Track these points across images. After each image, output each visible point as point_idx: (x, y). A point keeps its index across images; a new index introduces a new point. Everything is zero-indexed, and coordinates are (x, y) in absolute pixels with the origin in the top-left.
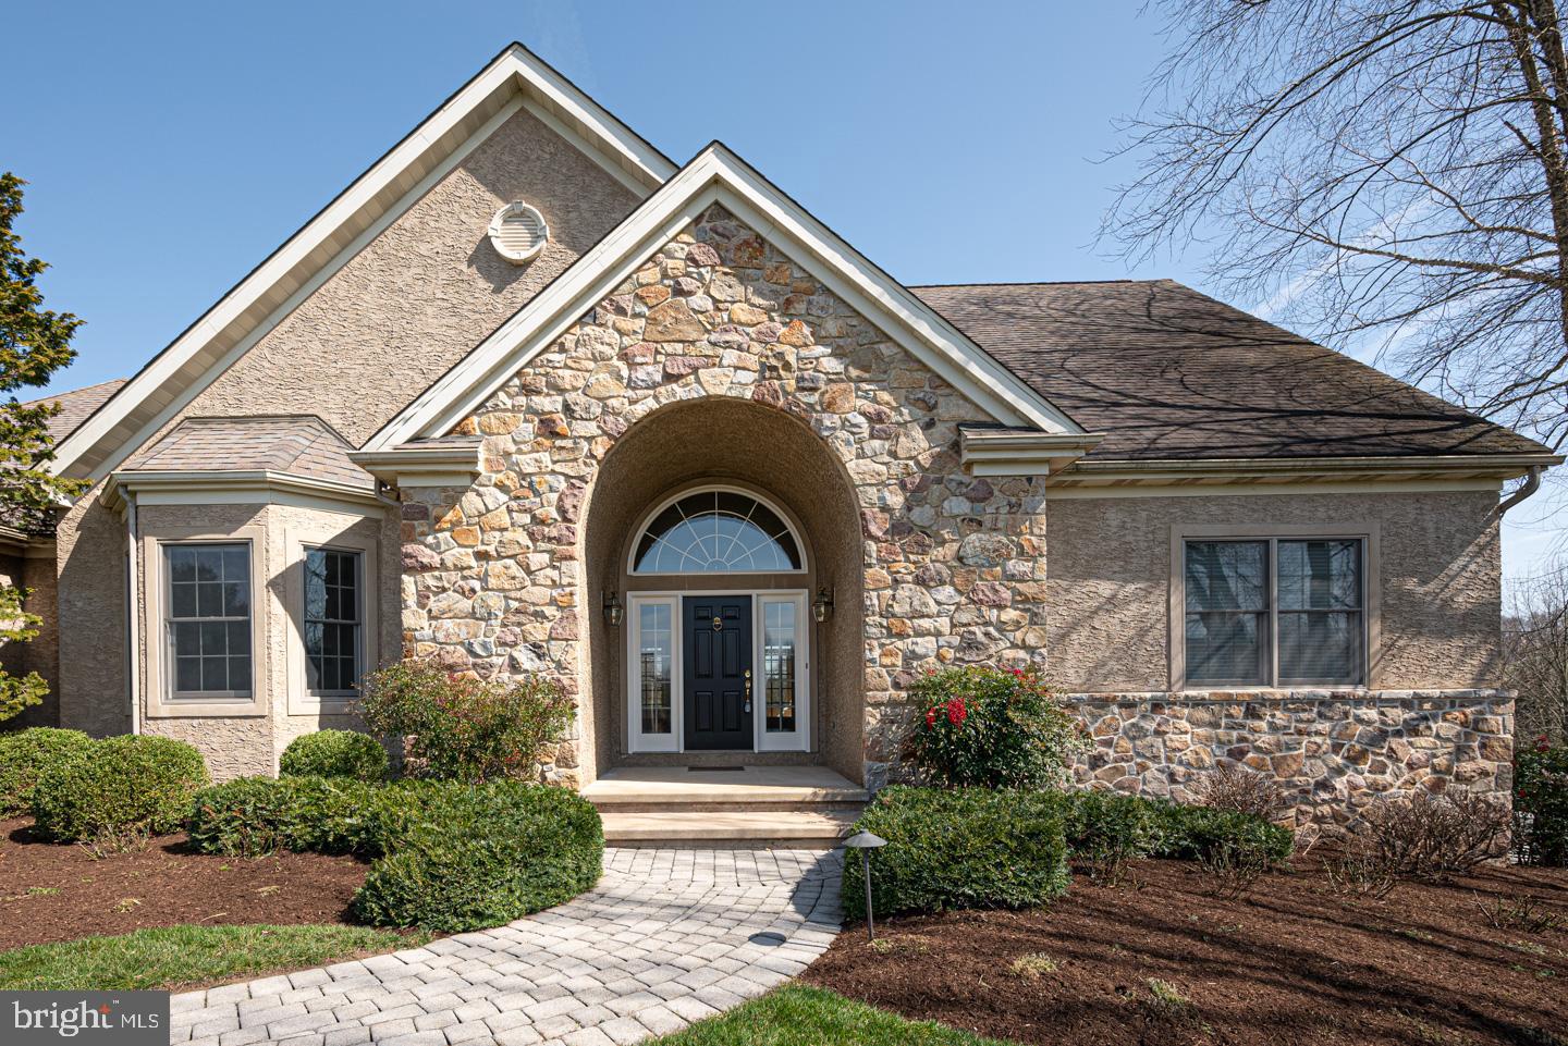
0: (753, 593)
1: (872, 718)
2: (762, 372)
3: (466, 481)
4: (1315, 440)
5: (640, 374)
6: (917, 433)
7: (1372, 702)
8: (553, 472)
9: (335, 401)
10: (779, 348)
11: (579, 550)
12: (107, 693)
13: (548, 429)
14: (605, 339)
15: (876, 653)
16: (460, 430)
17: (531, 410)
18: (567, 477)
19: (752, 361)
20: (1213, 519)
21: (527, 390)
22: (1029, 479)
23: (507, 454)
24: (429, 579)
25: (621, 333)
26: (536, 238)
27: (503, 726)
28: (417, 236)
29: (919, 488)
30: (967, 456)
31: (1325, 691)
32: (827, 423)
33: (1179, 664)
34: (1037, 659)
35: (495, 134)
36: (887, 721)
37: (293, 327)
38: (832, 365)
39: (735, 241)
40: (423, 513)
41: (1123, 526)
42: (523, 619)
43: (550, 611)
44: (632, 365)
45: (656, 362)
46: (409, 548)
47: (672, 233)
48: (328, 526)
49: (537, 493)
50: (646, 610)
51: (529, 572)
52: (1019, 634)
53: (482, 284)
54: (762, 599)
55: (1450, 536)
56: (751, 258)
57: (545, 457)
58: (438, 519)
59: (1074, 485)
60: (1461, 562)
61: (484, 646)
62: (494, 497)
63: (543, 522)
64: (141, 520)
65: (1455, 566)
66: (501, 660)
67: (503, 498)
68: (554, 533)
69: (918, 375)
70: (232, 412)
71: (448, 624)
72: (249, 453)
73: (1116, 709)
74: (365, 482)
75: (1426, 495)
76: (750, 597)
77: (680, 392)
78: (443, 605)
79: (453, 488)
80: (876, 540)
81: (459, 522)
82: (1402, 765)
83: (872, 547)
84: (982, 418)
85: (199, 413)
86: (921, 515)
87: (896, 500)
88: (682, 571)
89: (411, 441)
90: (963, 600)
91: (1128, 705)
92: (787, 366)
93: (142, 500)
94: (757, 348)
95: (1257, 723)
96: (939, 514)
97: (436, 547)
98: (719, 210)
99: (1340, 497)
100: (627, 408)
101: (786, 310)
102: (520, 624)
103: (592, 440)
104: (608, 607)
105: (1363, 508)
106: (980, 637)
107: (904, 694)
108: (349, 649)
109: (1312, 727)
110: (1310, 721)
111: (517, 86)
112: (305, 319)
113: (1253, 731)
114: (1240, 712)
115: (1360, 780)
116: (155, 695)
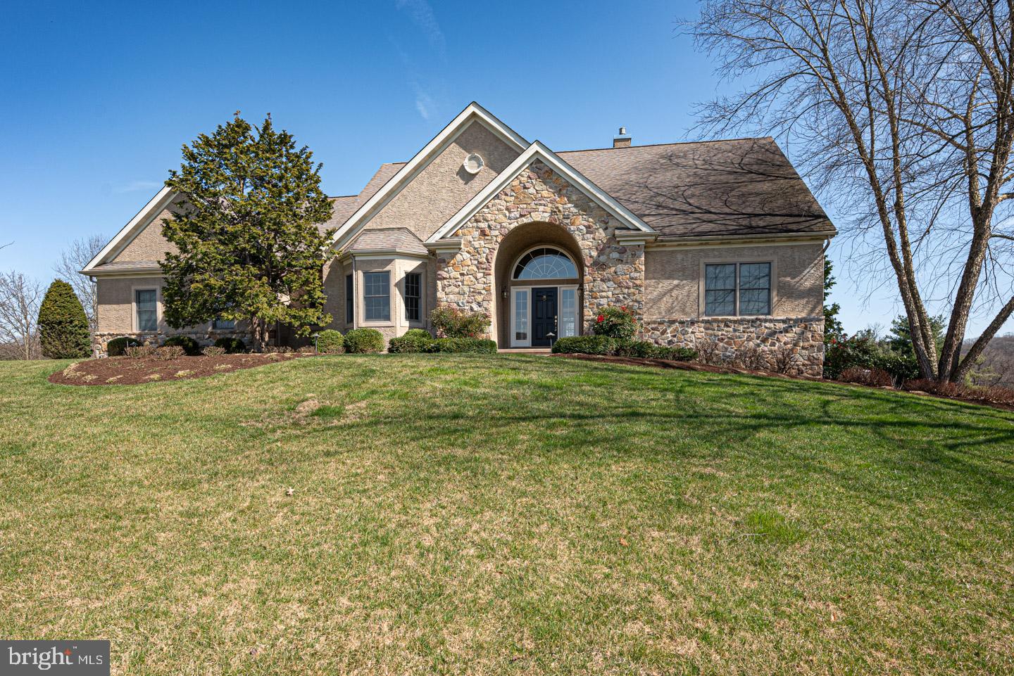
0: (558, 286)
1: (586, 325)
2: (551, 213)
3: (457, 251)
5: (512, 215)
6: (601, 230)
7: (771, 321)
8: (484, 247)
9: (412, 223)
10: (557, 205)
11: (493, 271)
12: (339, 322)
13: (483, 233)
14: (501, 204)
15: (588, 304)
16: (456, 235)
17: (478, 227)
18: (489, 248)
19: (549, 209)
20: (715, 256)
21: (477, 221)
22: (638, 246)
23: (470, 242)
24: (445, 282)
25: (507, 202)
26: (479, 165)
27: (469, 324)
28: (440, 166)
29: (602, 250)
30: (617, 239)
31: (755, 317)
32: (572, 229)
33: (702, 308)
34: (640, 305)
35: (465, 131)
36: (590, 326)
37: (398, 199)
38: (574, 210)
39: (543, 171)
40: (444, 261)
42: (475, 294)
43: (483, 292)
44: (510, 212)
45: (517, 211)
46: (439, 272)
47: (523, 169)
48: (411, 266)
49: (479, 254)
50: (518, 293)
51: (477, 279)
52: (635, 297)
53: (461, 181)
54: (561, 288)
55: (807, 260)
56: (548, 176)
57: (482, 242)
58: (449, 263)
59: (664, 246)
60: (808, 270)
61: (463, 303)
62: (466, 256)
63: (481, 263)
64: (357, 265)
65: (806, 272)
66: (468, 307)
67: (469, 256)
68: (485, 266)
69: (602, 213)
70: (379, 227)
71: (451, 296)
72: (389, 242)
73: (677, 324)
74: (425, 251)
75: (795, 246)
76: (556, 288)
77: (525, 220)
78: (450, 290)
79: (453, 253)
80: (588, 267)
81: (455, 264)
82: (782, 343)
83: (587, 269)
84: (622, 226)
85: (368, 228)
86: (603, 259)
87: (594, 254)
88: (532, 278)
89: (440, 239)
90: (616, 286)
91: (682, 323)
92: (559, 211)
94: (550, 205)
95: (728, 329)
96: (609, 258)
97: (448, 272)
98: (538, 161)
100: (508, 226)
101: (559, 193)
102: (474, 296)
103: (497, 236)
104: (503, 292)
105: (771, 251)
106: (621, 298)
107: (596, 317)
108: (417, 306)
109: (748, 330)
110: (748, 328)
111: (474, 114)
112: (403, 196)
113: (727, 332)
114: (722, 325)
115: (766, 349)
116: (360, 320)
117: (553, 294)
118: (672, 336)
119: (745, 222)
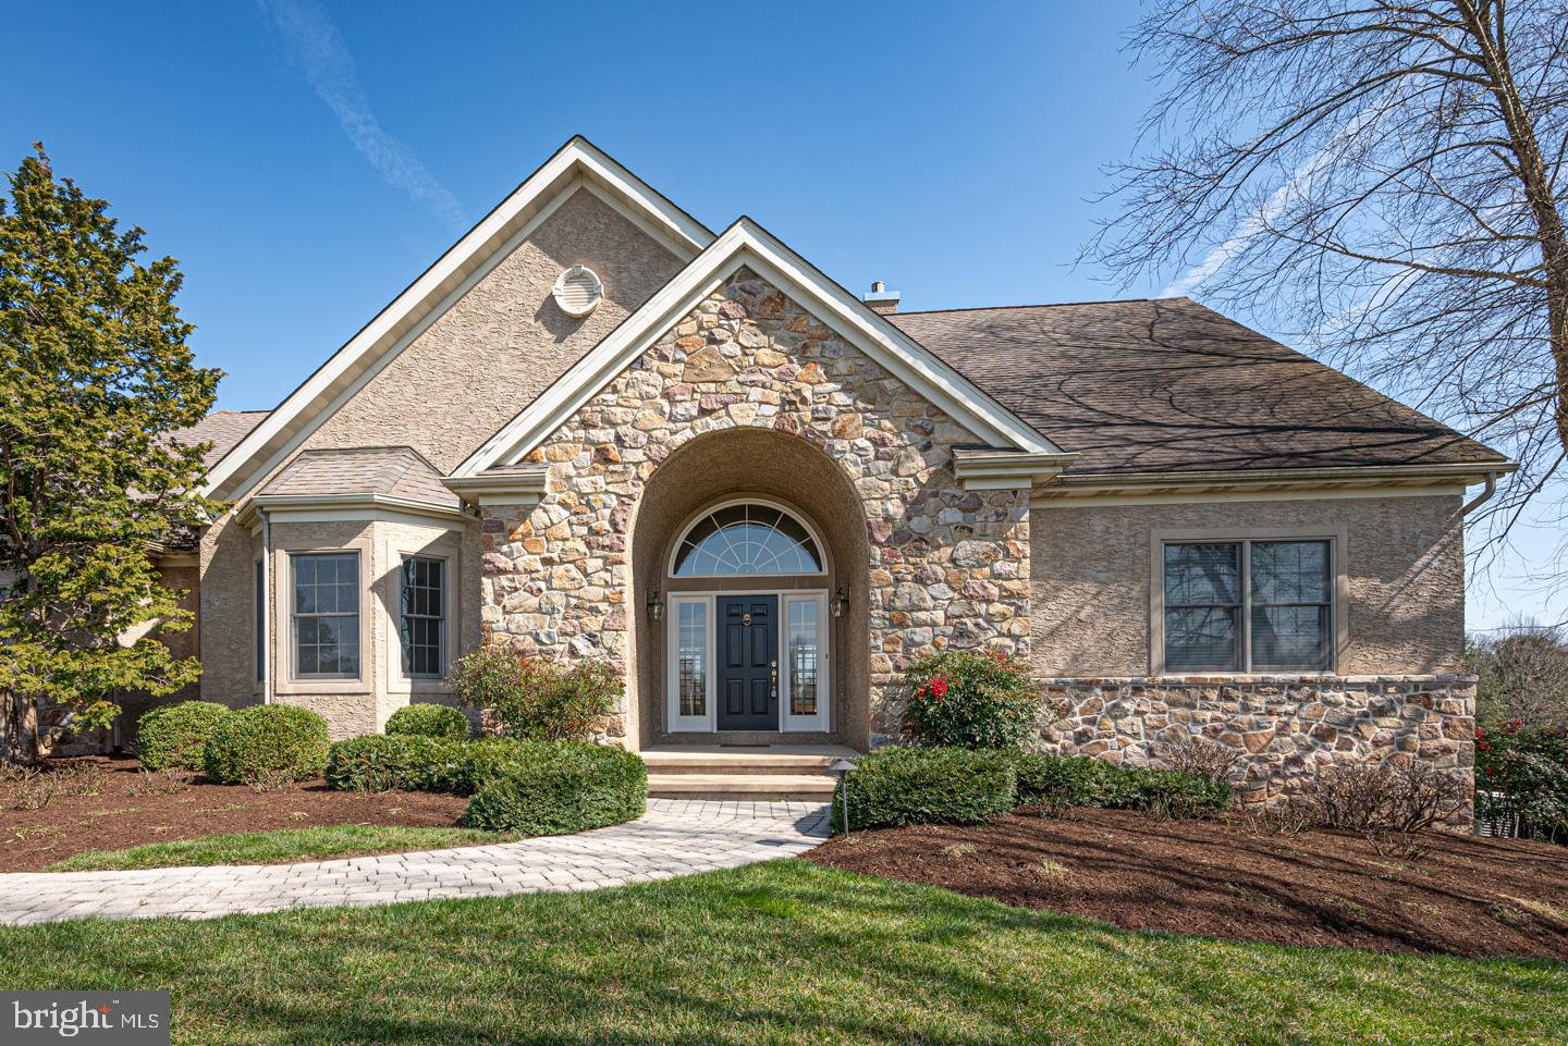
0: (779, 592)
1: (876, 696)
2: (782, 406)
3: (535, 500)
4: (1278, 456)
5: (680, 409)
6: (915, 453)
7: (1338, 685)
8: (607, 492)
9: (425, 434)
10: (797, 385)
11: (628, 556)
12: (239, 676)
13: (603, 456)
14: (650, 381)
15: (880, 642)
16: (531, 459)
17: (589, 441)
18: (618, 495)
19: (775, 397)
20: (1189, 524)
21: (586, 425)
22: (1015, 492)
23: (569, 478)
24: (504, 581)
25: (664, 376)
26: (592, 295)
27: (566, 698)
28: (492, 297)
29: (918, 501)
30: (959, 473)
31: (1295, 676)
32: (838, 447)
33: (1158, 655)
34: (1021, 646)
35: (559, 210)
36: (889, 699)
37: (391, 375)
38: (842, 399)
39: (760, 297)
40: (499, 527)
41: (1107, 531)
42: (581, 613)
43: (603, 607)
44: (673, 402)
45: (693, 399)
46: (488, 556)
47: (706, 292)
48: (417, 538)
49: (593, 510)
50: (683, 608)
51: (586, 575)
52: (1005, 626)
53: (547, 335)
54: (787, 599)
55: (1415, 537)
56: (773, 311)
57: (600, 480)
58: (512, 532)
59: (1061, 496)
60: (1425, 559)
61: (549, 635)
62: (561, 514)
63: (598, 533)
64: (273, 534)
65: (1419, 563)
66: (562, 647)
67: (565, 513)
68: (607, 542)
69: (917, 405)
70: (342, 445)
71: (519, 618)
72: (358, 479)
73: (1098, 691)
74: (452, 502)
75: (1391, 500)
76: (776, 596)
77: (713, 424)
78: (515, 602)
79: (525, 506)
80: (880, 545)
81: (529, 534)
82: (1368, 743)
83: (877, 551)
84: (973, 441)
85: (315, 447)
86: (919, 524)
87: (896, 508)
88: (715, 574)
89: (490, 468)
90: (956, 596)
91: (1111, 688)
92: (804, 401)
93: (274, 519)
94: (778, 385)
95: (1230, 705)
96: (935, 523)
97: (509, 555)
98: (747, 272)
99: (1309, 503)
100: (669, 437)
101: (803, 354)
102: (578, 618)
103: (639, 464)
104: (650, 605)
105: (1331, 513)
106: (971, 626)
107: (902, 675)
108: (434, 639)
109: (1282, 709)
110: (1280, 703)
111: (578, 170)
112: (402, 368)
113: (1226, 711)
114: (1213, 695)
115: (1327, 756)
116: (282, 678)
117: (766, 611)
118: (1084, 721)
119: (1252, 444)
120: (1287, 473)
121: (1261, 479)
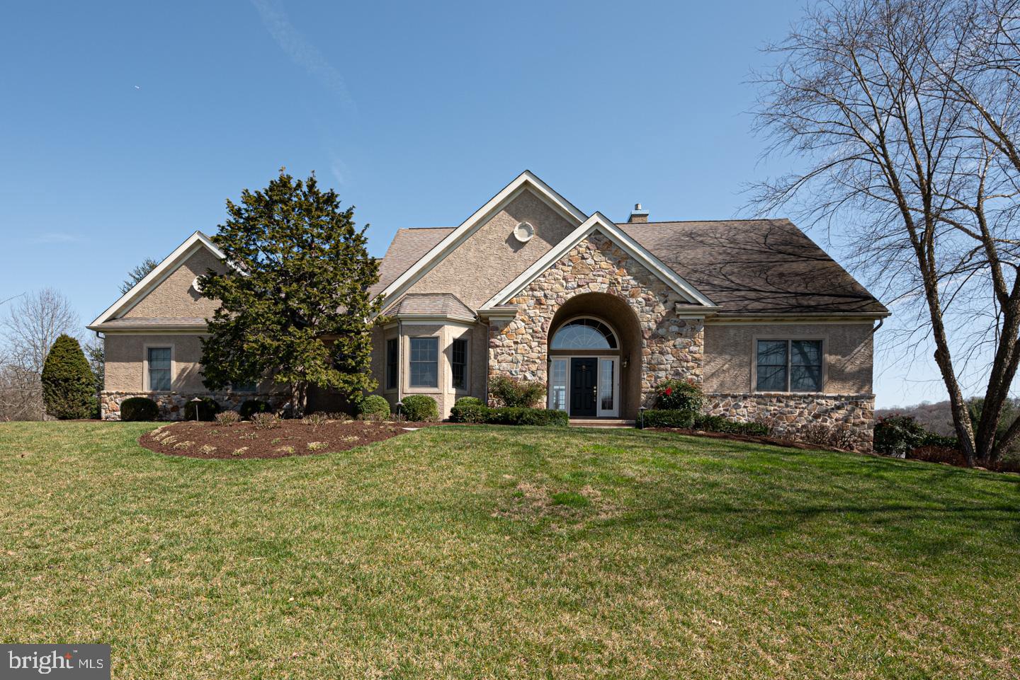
0: (598, 357)
1: (643, 397)
2: (610, 285)
3: (511, 319)
4: (803, 307)
5: (570, 285)
6: (661, 305)
7: (823, 397)
8: (540, 316)
9: (458, 289)
10: (616, 277)
11: (546, 340)
13: (539, 302)
14: (558, 273)
15: (645, 376)
16: (510, 303)
17: (533, 296)
18: (544, 318)
19: (607, 281)
20: (767, 333)
21: (532, 289)
22: (698, 320)
23: (525, 310)
24: (498, 350)
25: (564, 271)
26: (530, 234)
27: (532, 393)
28: (488, 232)
29: (661, 322)
30: (677, 313)
31: (807, 394)
32: (631, 301)
33: (754, 384)
34: (699, 379)
35: (516, 198)
36: (648, 398)
37: (444, 264)
38: (633, 282)
39: (603, 242)
40: (497, 329)
41: (735, 335)
42: (529, 363)
43: (538, 361)
44: (567, 282)
45: (575, 281)
46: (492, 340)
47: (582, 239)
48: (458, 332)
49: (534, 323)
50: (556, 363)
51: (531, 348)
52: (694, 371)
53: (510, 249)
54: (601, 359)
55: (855, 340)
56: (608, 247)
57: (537, 311)
58: (502, 331)
59: (717, 321)
60: (859, 348)
61: (516, 372)
62: (521, 324)
63: (536, 332)
64: (403, 330)
65: (856, 350)
66: (520, 377)
67: (523, 324)
68: (540, 336)
69: (663, 286)
70: (422, 292)
71: (504, 365)
72: (437, 308)
73: (730, 398)
75: (846, 325)
76: (597, 358)
77: (583, 291)
78: (503, 358)
79: (507, 321)
80: (646, 339)
81: (509, 332)
82: (833, 420)
83: (645, 341)
84: (683, 300)
85: (411, 292)
86: (662, 332)
87: (653, 326)
88: (571, 348)
89: (496, 306)
90: (675, 359)
91: (734, 397)
92: (618, 283)
93: (403, 323)
94: (608, 276)
95: (781, 404)
96: (668, 331)
97: (501, 340)
98: (598, 232)
99: (814, 326)
100: (565, 295)
101: (618, 264)
102: (527, 365)
103: (553, 306)
105: (822, 330)
106: (680, 371)
107: (654, 389)
108: (462, 373)
109: (801, 406)
110: (800, 404)
111: (526, 183)
112: (449, 261)
113: (779, 407)
114: (774, 400)
116: (406, 388)
117: (592, 365)
118: (724, 410)
119: (793, 301)
120: (804, 314)
121: (795, 316)
